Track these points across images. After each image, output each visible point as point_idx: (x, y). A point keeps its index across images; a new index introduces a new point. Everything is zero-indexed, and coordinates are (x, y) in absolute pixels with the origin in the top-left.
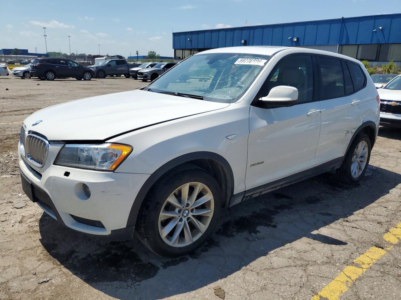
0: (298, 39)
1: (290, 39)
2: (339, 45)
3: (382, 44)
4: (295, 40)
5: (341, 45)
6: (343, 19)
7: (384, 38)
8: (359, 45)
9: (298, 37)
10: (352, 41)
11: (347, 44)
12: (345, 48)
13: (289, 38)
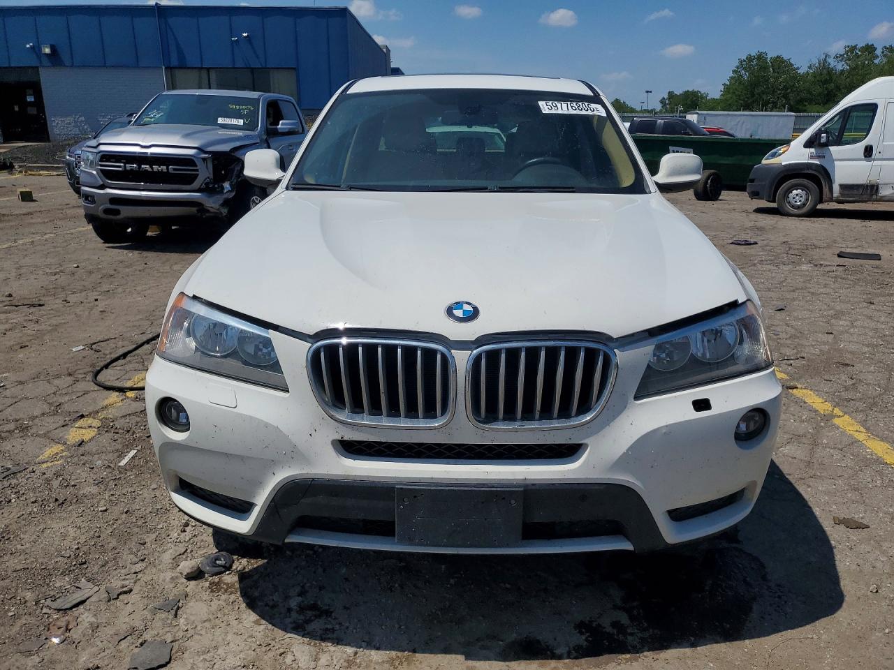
0: (53, 48)
1: (32, 48)
2: (166, 68)
3: (255, 68)
4: (47, 51)
5: (169, 68)
6: (158, 7)
7: (257, 57)
8: (208, 69)
9: (53, 43)
10: (192, 60)
11: (182, 67)
12: (179, 74)
13: (28, 46)
